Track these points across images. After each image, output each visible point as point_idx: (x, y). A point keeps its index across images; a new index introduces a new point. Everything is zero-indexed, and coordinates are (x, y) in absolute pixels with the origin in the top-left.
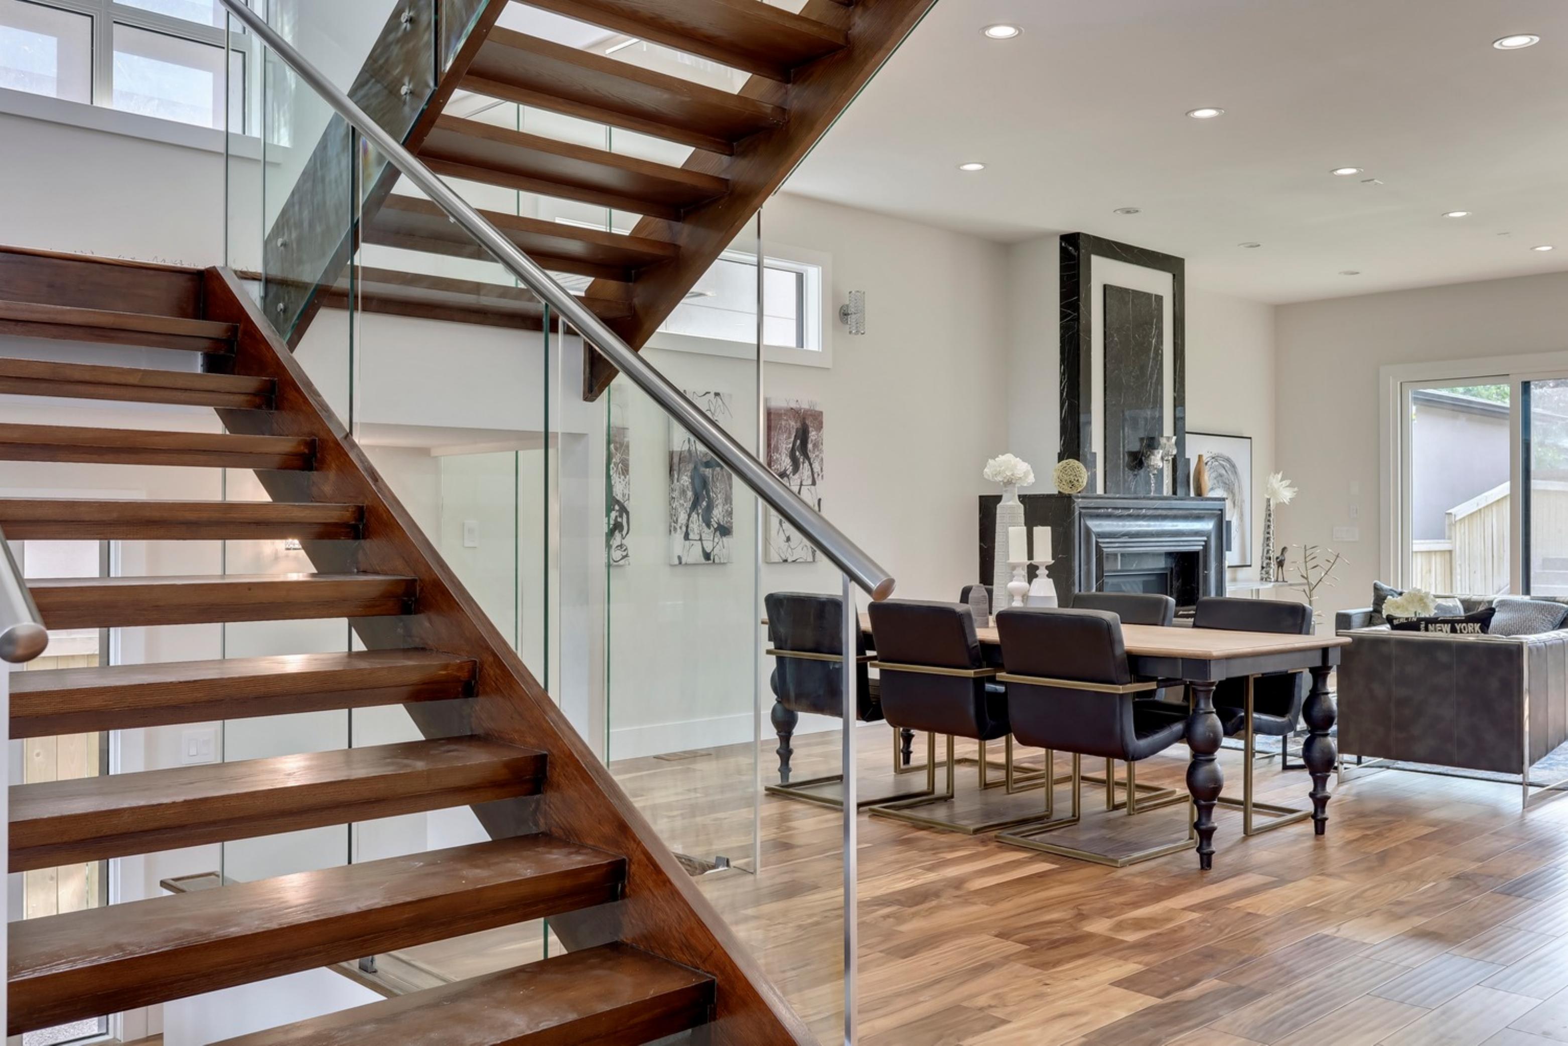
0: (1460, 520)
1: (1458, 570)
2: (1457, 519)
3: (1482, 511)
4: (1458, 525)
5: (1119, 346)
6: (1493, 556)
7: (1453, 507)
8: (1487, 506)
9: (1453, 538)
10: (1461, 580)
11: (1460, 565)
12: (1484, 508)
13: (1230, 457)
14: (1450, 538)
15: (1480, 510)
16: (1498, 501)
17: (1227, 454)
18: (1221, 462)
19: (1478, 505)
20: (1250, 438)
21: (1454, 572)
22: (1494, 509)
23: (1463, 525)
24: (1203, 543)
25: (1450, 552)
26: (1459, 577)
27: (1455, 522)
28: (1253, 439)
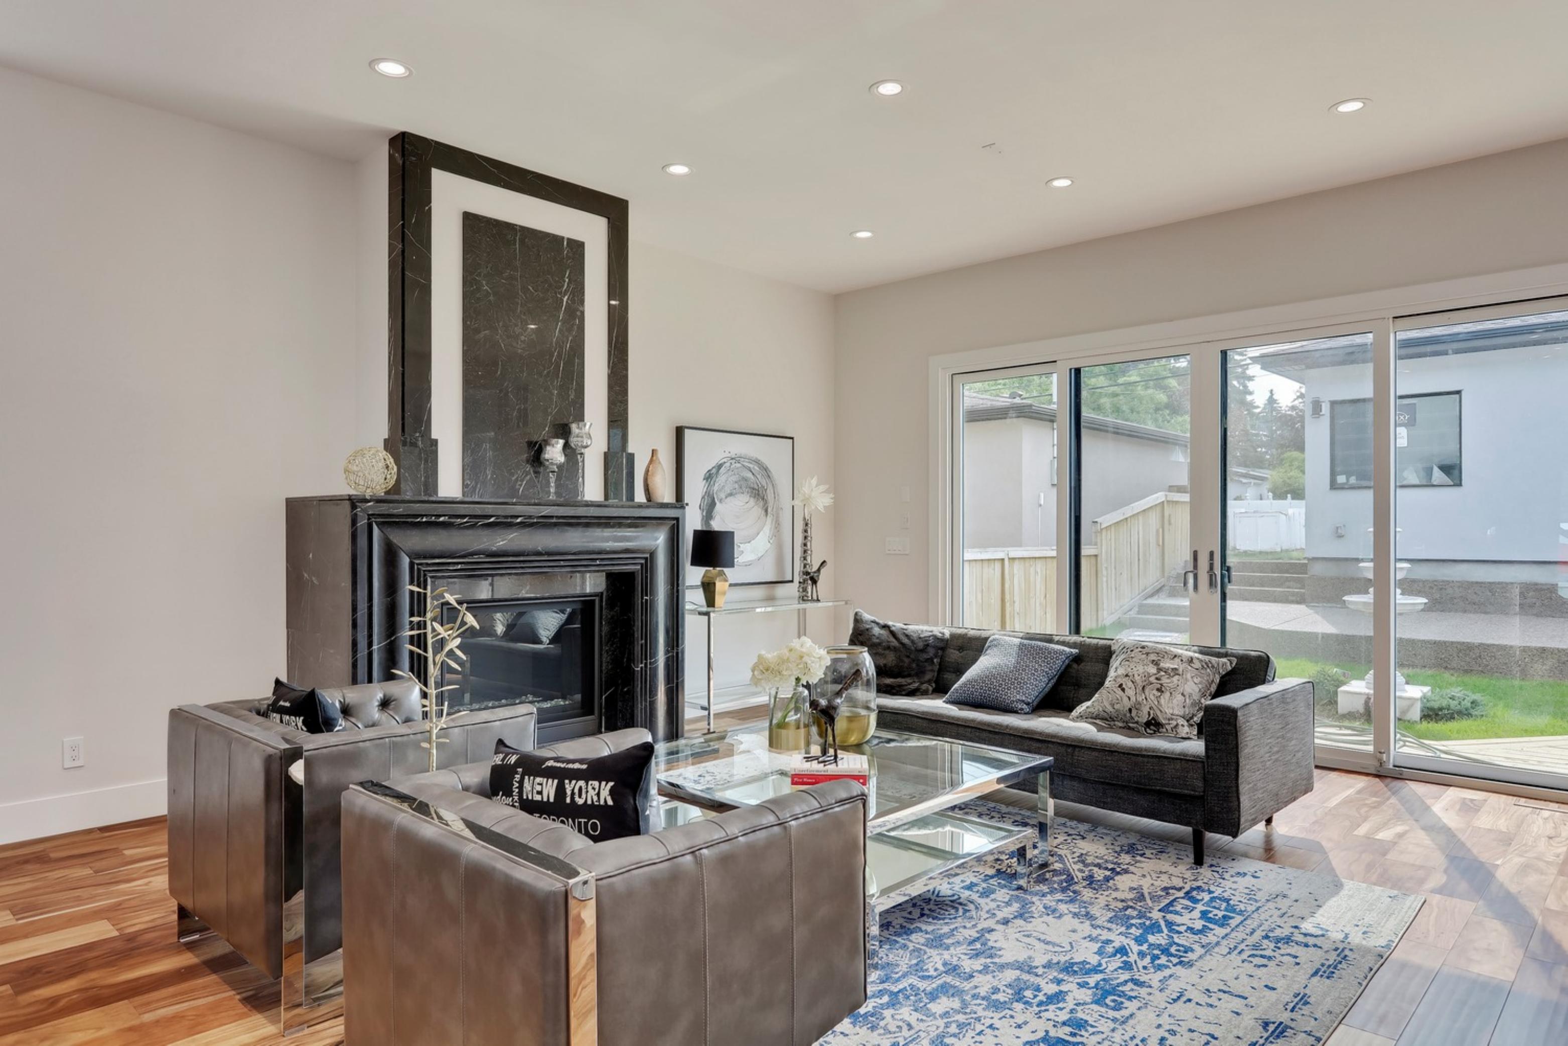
0: (1106, 528)
1: (1105, 573)
2: (1103, 527)
3: (1129, 520)
4: (1104, 533)
5: (491, 298)
6: (1139, 560)
7: (1099, 517)
8: (1134, 515)
9: (1099, 544)
10: (1107, 581)
11: (1106, 568)
12: (1130, 517)
13: (759, 458)
14: (1096, 544)
15: (1126, 519)
16: (1144, 511)
17: (754, 454)
18: (744, 463)
19: (1124, 514)
20: (792, 438)
21: (1099, 575)
22: (1141, 518)
23: (1109, 532)
24: (643, 561)
25: (1096, 556)
26: (1105, 579)
27: (1102, 530)
28: (795, 439)
